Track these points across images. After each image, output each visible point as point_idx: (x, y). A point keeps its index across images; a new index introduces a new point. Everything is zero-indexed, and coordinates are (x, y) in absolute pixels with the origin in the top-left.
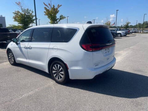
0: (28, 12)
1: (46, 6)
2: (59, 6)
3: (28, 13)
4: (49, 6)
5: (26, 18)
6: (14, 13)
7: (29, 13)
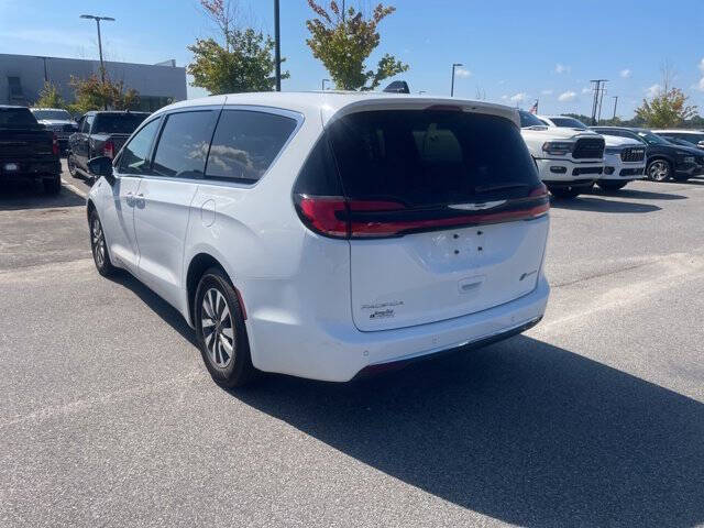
0: (250, 44)
1: (321, 12)
2: (380, 14)
3: (249, 51)
4: (331, 13)
5: (242, 72)
6: (194, 49)
7: (256, 47)
